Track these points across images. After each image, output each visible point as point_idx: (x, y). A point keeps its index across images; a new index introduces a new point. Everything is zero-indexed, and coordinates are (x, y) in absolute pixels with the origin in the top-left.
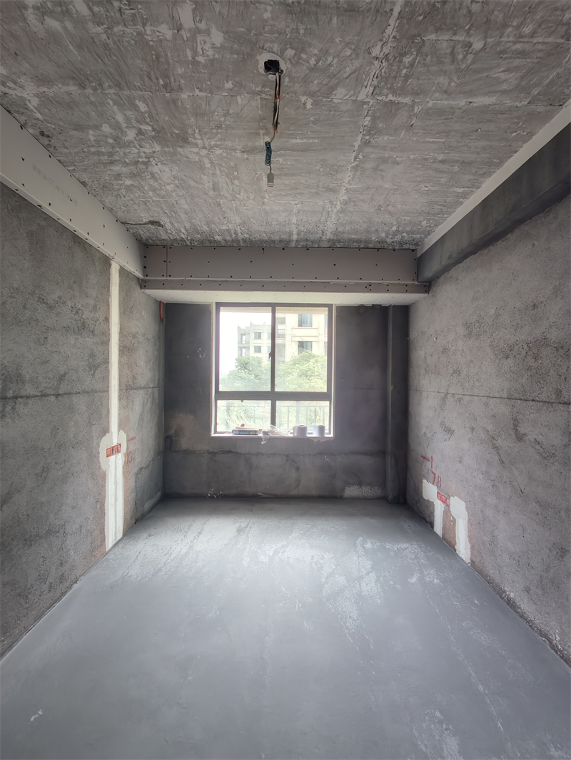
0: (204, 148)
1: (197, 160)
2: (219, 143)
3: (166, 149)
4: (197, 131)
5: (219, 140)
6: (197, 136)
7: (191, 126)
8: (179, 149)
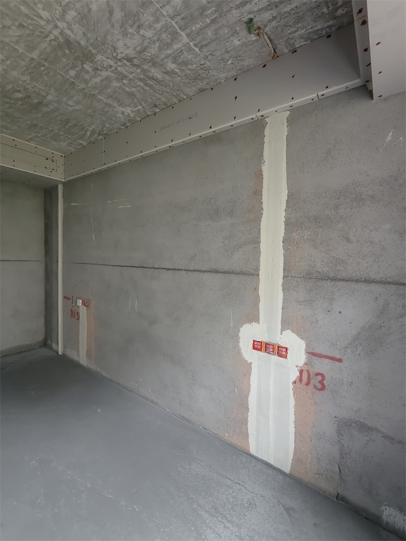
0: (56, 27)
1: (77, 25)
2: (35, 18)
3: (94, 51)
4: (48, 39)
5: (32, 19)
6: (52, 37)
7: (49, 44)
8: (83, 43)
